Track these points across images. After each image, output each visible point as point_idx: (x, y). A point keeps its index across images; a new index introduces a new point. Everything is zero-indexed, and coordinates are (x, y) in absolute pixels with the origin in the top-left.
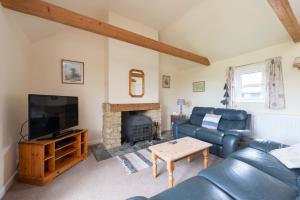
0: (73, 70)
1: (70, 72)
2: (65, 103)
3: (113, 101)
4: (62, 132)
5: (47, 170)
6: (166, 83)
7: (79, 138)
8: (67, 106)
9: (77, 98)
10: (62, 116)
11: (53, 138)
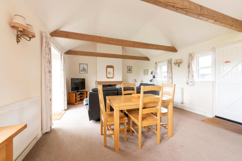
0: (84, 67)
1: (82, 69)
2: (81, 81)
3: (99, 80)
4: (80, 91)
5: (76, 102)
6: (130, 70)
7: (85, 94)
8: (81, 82)
9: (84, 79)
10: (80, 86)
11: (78, 92)
